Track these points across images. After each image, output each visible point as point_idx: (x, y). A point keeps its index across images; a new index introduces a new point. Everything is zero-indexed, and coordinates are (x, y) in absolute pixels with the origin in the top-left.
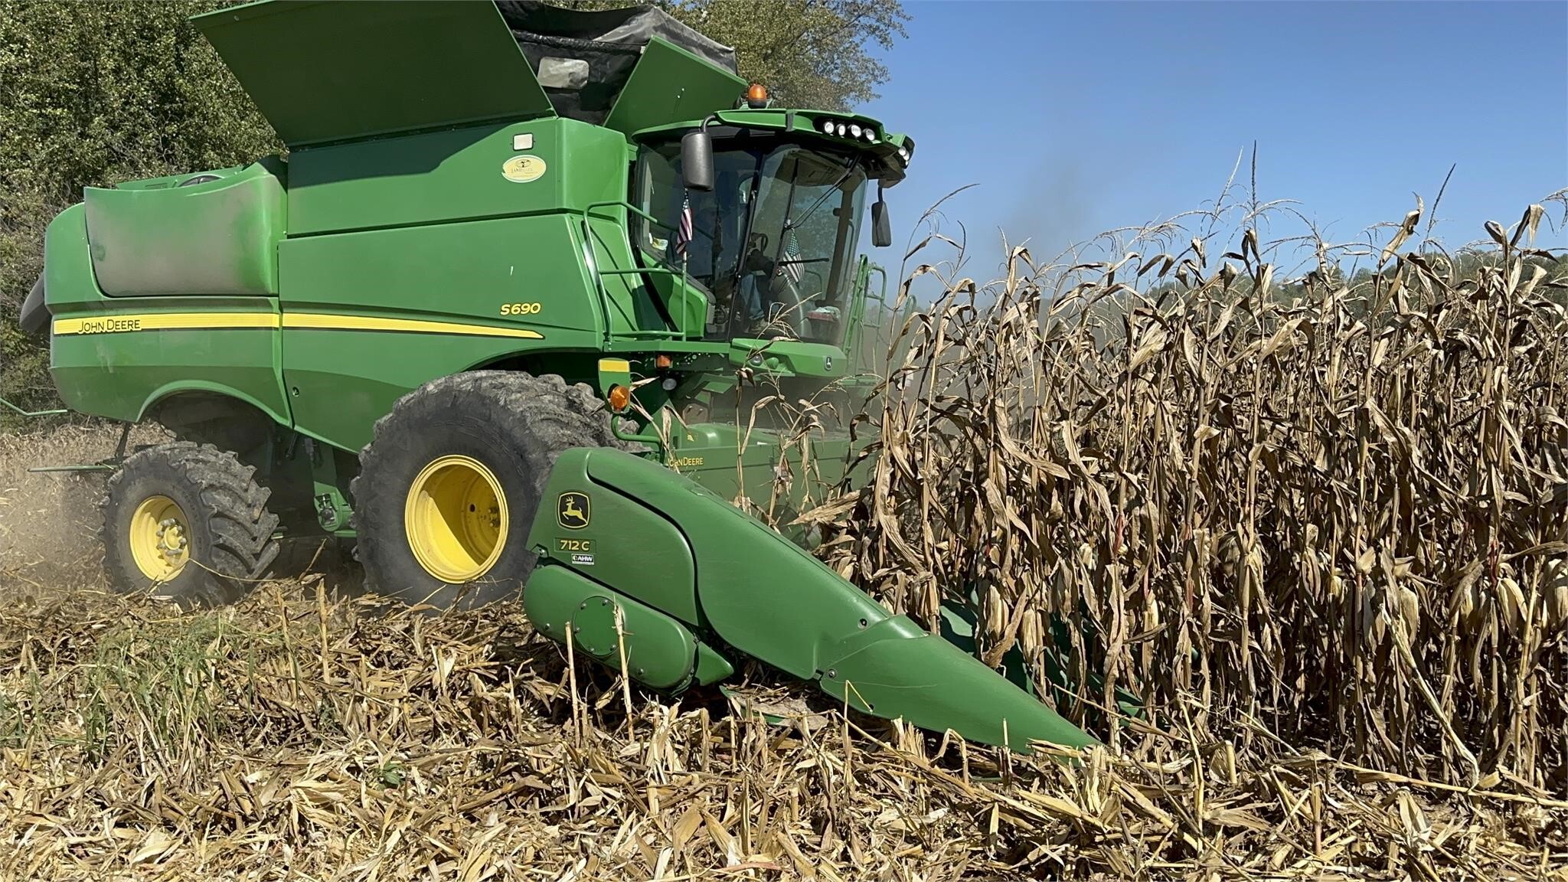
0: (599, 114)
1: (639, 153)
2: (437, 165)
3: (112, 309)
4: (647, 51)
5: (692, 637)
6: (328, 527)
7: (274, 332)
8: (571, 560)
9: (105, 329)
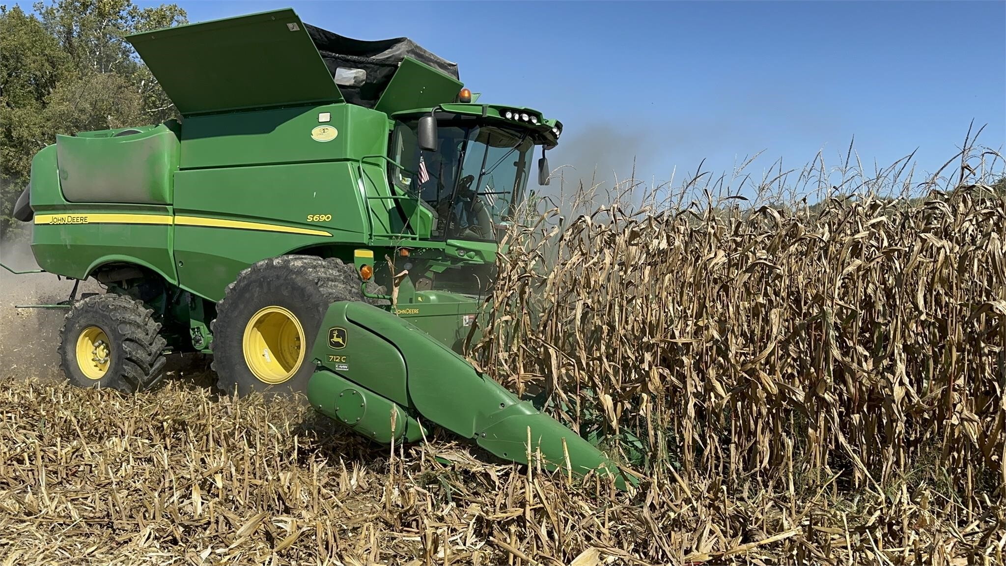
0: (372, 102)
1: (395, 126)
2: (274, 130)
3: (71, 209)
4: (402, 65)
5: (405, 413)
6: (197, 347)
7: (169, 227)
8: (335, 367)
9: (66, 222)
